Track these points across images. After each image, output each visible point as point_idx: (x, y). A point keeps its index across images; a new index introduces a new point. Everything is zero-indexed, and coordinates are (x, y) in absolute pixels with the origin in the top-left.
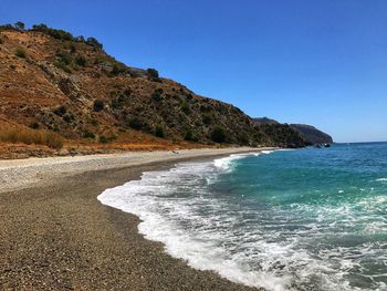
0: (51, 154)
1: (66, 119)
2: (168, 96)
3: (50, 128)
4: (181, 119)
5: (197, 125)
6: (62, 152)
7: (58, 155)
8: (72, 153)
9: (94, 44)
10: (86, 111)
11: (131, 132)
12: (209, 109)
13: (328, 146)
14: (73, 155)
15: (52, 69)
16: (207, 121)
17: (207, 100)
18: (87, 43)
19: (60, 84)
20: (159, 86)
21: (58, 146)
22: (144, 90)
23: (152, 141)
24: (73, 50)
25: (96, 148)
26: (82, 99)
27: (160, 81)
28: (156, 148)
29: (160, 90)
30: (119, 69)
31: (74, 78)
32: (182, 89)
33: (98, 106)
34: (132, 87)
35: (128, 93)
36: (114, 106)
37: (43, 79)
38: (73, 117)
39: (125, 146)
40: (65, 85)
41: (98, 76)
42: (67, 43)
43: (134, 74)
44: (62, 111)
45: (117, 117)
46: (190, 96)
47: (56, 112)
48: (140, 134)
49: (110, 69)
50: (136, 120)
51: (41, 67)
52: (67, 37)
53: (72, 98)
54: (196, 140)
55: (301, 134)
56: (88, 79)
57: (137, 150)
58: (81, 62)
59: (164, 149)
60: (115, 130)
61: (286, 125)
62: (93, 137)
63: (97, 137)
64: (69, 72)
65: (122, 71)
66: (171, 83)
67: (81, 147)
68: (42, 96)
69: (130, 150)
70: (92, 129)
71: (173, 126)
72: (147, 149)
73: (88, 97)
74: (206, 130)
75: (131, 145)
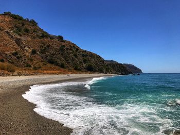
0: (9, 75)
1: (18, 58)
2: (67, 49)
3: (9, 62)
4: (73, 60)
5: (81, 62)
6: (14, 74)
7: (12, 75)
8: (19, 75)
9: (33, 23)
10: (28, 54)
11: (49, 65)
12: (86, 56)
13: (139, 74)
14: (20, 75)
15: (12, 33)
16: (85, 61)
17: (85, 51)
18: (30, 22)
19: (16, 41)
20: (63, 44)
21: (13, 71)
22: (56, 45)
23: (59, 69)
24: (23, 25)
25: (31, 72)
26: (26, 48)
27: (64, 41)
28: (60, 73)
29: (64, 46)
30: (45, 35)
31: (23, 38)
32: (74, 46)
33: (34, 52)
34: (51, 44)
35: (48, 46)
36: (41, 52)
37: (7, 38)
38: (21, 57)
39: (45, 72)
40: (18, 42)
41: (35, 38)
42: (20, 21)
43: (52, 38)
44: (16, 54)
45: (42, 58)
46: (78, 49)
47: (13, 54)
48: (53, 66)
49: (41, 35)
50: (51, 59)
51: (7, 32)
52: (21, 19)
53: (21, 48)
54: (79, 70)
55: (128, 68)
56: (29, 39)
57: (51, 74)
58: (27, 31)
59: (64, 74)
60: (41, 64)
61: (121, 64)
62: (31, 67)
63: (32, 67)
64: (21, 35)
65: (46, 36)
66: (69, 42)
67: (24, 72)
68: (7, 47)
69: (48, 74)
70: (30, 63)
71: (69, 63)
72: (56, 74)
73: (29, 48)
74: (84, 65)
75: (48, 71)
